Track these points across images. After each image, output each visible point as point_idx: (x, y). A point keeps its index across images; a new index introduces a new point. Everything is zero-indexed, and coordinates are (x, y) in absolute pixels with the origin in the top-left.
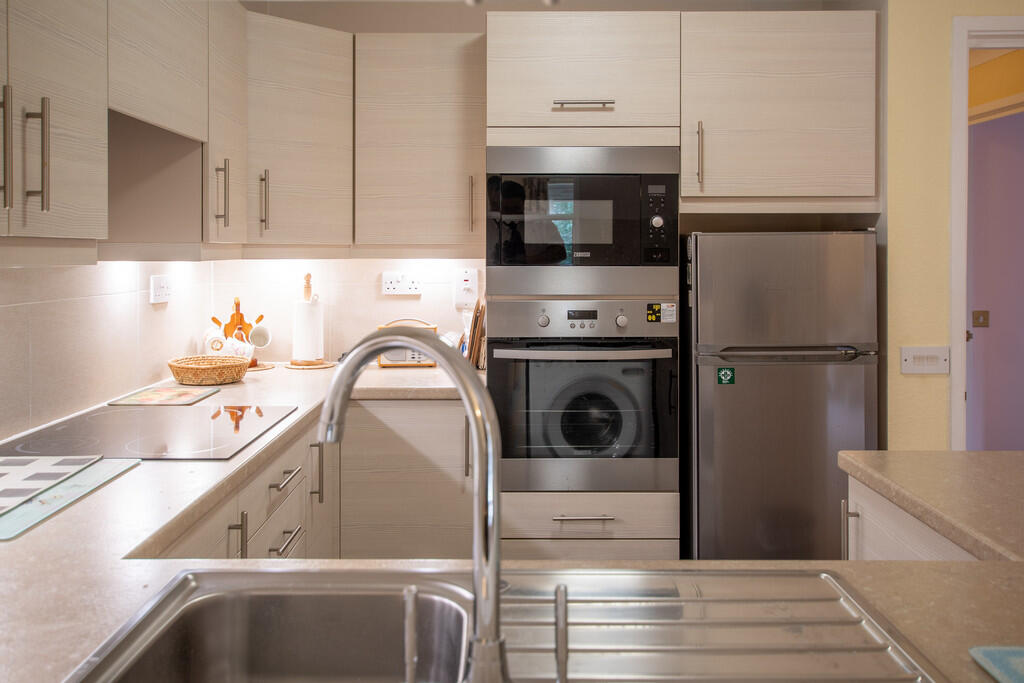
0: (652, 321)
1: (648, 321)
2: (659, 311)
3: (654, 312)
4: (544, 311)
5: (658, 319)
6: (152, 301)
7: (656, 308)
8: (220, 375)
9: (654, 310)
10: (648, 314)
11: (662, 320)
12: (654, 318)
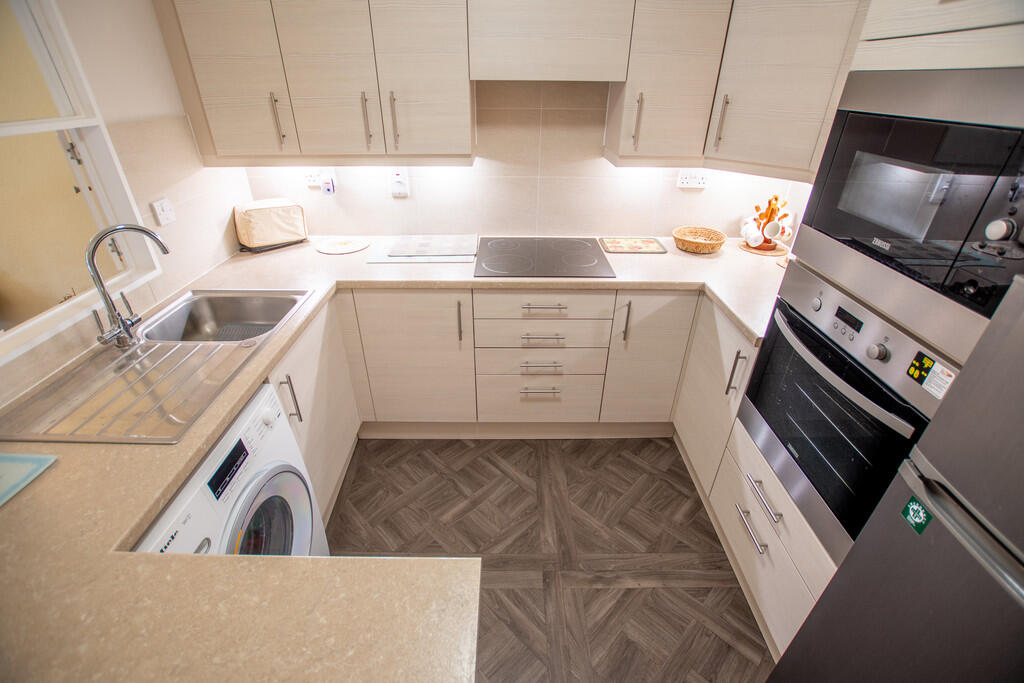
0: (912, 376)
1: (908, 372)
2: (928, 370)
3: (921, 368)
4: (821, 293)
5: (921, 380)
6: (679, 185)
7: (927, 363)
8: (696, 248)
9: (922, 364)
10: (913, 365)
11: (924, 385)
12: (916, 374)
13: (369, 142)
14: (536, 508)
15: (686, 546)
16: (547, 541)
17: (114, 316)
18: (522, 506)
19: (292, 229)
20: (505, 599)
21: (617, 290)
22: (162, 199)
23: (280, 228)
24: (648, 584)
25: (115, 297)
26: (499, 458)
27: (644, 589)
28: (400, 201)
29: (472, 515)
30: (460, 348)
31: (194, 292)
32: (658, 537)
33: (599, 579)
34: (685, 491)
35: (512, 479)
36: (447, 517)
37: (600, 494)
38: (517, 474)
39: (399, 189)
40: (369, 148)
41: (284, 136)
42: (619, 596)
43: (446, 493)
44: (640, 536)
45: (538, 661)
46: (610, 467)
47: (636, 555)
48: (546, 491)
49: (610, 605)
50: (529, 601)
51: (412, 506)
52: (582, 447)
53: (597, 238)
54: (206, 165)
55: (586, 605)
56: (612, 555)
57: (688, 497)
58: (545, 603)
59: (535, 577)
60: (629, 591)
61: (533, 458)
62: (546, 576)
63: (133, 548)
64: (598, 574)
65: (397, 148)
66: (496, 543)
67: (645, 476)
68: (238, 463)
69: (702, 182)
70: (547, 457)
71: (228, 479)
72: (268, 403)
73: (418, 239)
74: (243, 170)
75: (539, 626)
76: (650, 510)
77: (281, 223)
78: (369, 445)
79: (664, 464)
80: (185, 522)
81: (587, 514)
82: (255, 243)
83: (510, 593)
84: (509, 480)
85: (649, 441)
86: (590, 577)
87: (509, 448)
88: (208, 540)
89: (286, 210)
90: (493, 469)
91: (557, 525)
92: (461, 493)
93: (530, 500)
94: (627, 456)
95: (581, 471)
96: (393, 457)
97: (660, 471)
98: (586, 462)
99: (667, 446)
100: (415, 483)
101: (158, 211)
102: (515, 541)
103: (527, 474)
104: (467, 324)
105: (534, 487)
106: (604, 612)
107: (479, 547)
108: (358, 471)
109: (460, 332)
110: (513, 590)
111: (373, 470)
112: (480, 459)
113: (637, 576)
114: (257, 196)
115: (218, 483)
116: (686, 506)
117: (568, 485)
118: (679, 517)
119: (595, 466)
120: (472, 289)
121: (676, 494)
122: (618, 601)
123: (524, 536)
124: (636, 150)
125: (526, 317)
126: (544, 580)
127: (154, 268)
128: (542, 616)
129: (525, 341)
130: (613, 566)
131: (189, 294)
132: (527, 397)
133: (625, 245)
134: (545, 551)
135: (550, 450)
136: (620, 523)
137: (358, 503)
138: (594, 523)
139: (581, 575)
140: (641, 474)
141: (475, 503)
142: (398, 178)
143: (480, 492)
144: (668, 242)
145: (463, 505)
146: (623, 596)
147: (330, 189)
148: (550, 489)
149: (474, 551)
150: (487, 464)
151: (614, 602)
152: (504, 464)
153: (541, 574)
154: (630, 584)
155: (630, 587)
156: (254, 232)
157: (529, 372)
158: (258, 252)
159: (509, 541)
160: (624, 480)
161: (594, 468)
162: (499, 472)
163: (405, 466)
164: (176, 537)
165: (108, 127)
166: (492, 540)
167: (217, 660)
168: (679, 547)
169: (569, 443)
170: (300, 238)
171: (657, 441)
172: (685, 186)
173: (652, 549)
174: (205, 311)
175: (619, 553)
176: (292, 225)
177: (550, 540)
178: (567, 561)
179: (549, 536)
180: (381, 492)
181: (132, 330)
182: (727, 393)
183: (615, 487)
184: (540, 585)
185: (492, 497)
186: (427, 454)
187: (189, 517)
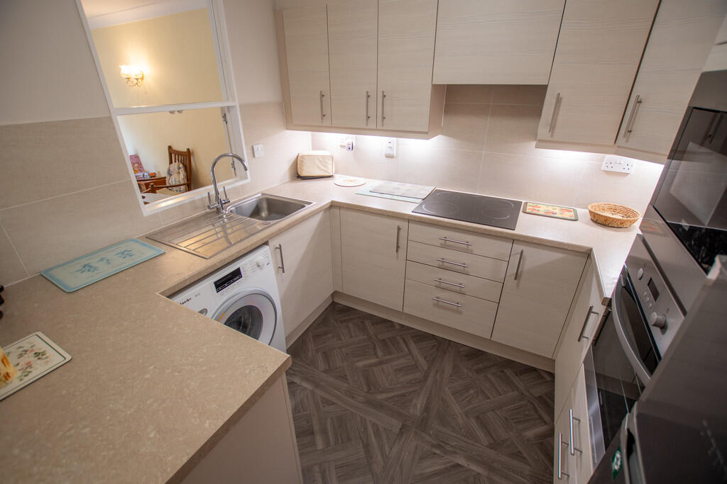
6: (603, 168)
13: (367, 121)
14: (420, 382)
15: (525, 458)
16: (416, 406)
17: (217, 198)
18: (410, 377)
19: (325, 169)
20: (370, 427)
21: (515, 240)
22: (259, 144)
23: (319, 167)
24: (475, 468)
25: (220, 190)
26: (411, 341)
27: (470, 470)
28: (390, 159)
29: (375, 369)
30: (397, 257)
31: (263, 194)
32: (503, 440)
33: (439, 446)
34: (546, 418)
35: (413, 358)
36: (360, 364)
37: (472, 392)
38: (418, 355)
39: (389, 152)
40: (367, 124)
41: (324, 115)
42: (449, 465)
43: (366, 350)
44: (488, 433)
45: (370, 476)
46: (490, 376)
47: (477, 444)
48: (432, 374)
49: (439, 467)
50: (384, 437)
51: (343, 350)
52: (475, 355)
53: (523, 202)
54: (287, 129)
55: (421, 458)
56: (459, 436)
57: (546, 423)
58: (394, 444)
59: (396, 424)
60: (458, 465)
61: (435, 349)
62: (404, 426)
63: (170, 296)
64: (441, 443)
65: (383, 125)
66: (382, 392)
67: (516, 393)
68: (235, 279)
69: (627, 167)
70: (445, 353)
71: (226, 285)
72: (263, 255)
73: (396, 184)
74: (310, 133)
75: (382, 455)
76: (507, 419)
77: (320, 165)
78: (338, 306)
79: (538, 391)
80: (196, 296)
81: (455, 401)
82: (304, 174)
83: (375, 426)
84: (410, 357)
85: (535, 370)
86: (434, 442)
87: (421, 337)
88: (206, 310)
89: (324, 157)
90: (403, 346)
91: (428, 398)
92: (376, 354)
93: (418, 375)
94: (509, 374)
95: (465, 370)
96: (347, 318)
97: (532, 394)
98: (472, 366)
99: (549, 379)
100: (352, 337)
101: (255, 150)
102: (394, 396)
103: (425, 358)
104: (403, 242)
105: (426, 368)
106: (431, 469)
107: (370, 390)
108: (324, 319)
109: (398, 247)
110: (377, 425)
111: (332, 321)
112: (398, 337)
113: (470, 458)
114: (314, 148)
115: (220, 285)
116: (541, 429)
117: (451, 376)
118: (530, 434)
119: (478, 371)
120: (409, 219)
121: (537, 417)
122: (446, 468)
123: (403, 395)
124: (552, 136)
125: (443, 246)
126: (401, 429)
127: (247, 178)
128: (387, 449)
129: (441, 263)
130: (455, 443)
131: (260, 195)
132: (438, 304)
133: (543, 209)
134: (411, 411)
135: (450, 349)
136: (478, 418)
137: (316, 337)
138: (456, 408)
139: (428, 438)
140: (513, 391)
141: (381, 363)
142: (390, 145)
143: (388, 357)
144: (583, 213)
145: (373, 361)
146: (453, 466)
147: (351, 148)
148: (436, 374)
149: (366, 391)
150: (401, 342)
151: (443, 467)
152: (413, 346)
153: (401, 424)
154: (462, 461)
155: (460, 463)
156: (304, 168)
157: (441, 286)
158: (304, 179)
159: (391, 395)
160: (496, 389)
161: (477, 372)
162: (406, 350)
163: (351, 325)
164: (190, 301)
165: (240, 107)
166: (381, 390)
167: (159, 347)
168: (517, 455)
169: (466, 348)
170: (329, 175)
171: (542, 372)
172: (609, 169)
173: (491, 447)
174: (265, 205)
175: (464, 437)
176: (325, 166)
177: (419, 406)
178: (423, 424)
179: (419, 404)
180: (330, 335)
181: (224, 206)
182: (579, 340)
183: (486, 392)
184: (397, 431)
185: (396, 363)
186: (367, 323)
187: (199, 294)
